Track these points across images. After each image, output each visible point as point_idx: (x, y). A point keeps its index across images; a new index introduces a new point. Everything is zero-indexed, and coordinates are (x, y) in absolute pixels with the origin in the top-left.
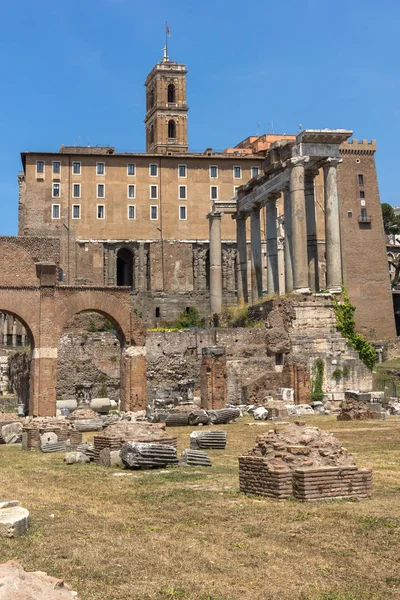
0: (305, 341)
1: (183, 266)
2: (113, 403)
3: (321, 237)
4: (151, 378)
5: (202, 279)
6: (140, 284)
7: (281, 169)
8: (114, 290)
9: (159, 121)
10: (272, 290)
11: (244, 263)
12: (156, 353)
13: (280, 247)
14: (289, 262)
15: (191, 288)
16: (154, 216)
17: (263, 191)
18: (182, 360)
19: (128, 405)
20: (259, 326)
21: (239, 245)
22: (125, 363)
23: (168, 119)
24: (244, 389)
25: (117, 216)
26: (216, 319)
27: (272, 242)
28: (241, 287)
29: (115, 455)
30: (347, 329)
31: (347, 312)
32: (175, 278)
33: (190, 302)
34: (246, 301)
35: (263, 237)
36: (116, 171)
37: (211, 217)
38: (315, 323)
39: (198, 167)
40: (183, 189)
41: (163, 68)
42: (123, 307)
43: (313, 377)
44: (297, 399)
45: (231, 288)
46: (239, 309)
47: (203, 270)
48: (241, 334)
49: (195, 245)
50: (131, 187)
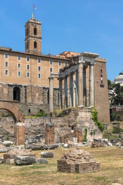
0: (81, 122)
1: (39, 95)
2: (12, 143)
3: (88, 89)
4: (27, 134)
5: (46, 100)
6: (23, 100)
7: (75, 64)
8: (12, 102)
9: (30, 41)
10: (71, 105)
11: (61, 95)
12: (29, 125)
13: (74, 91)
14: (77, 96)
15: (42, 103)
16: (28, 76)
17: (69, 71)
18: (39, 128)
19: (17, 143)
20: (66, 117)
21: (60, 89)
22: (16, 128)
23: (34, 41)
24: (61, 138)
25: (13, 75)
26: (51, 114)
27: (71, 89)
28: (60, 103)
29: (12, 161)
30: (95, 119)
31: (95, 114)
32: (36, 99)
33: (42, 108)
34: (62, 108)
35: (68, 87)
36: (13, 58)
37: (50, 79)
38: (85, 117)
39: (45, 60)
40: (39, 67)
41: (32, 21)
42: (15, 109)
43: (84, 134)
44: (78, 141)
45: (57, 104)
46: (59, 111)
47: (47, 97)
48: (60, 119)
49: (44, 88)
50: (19, 65)
